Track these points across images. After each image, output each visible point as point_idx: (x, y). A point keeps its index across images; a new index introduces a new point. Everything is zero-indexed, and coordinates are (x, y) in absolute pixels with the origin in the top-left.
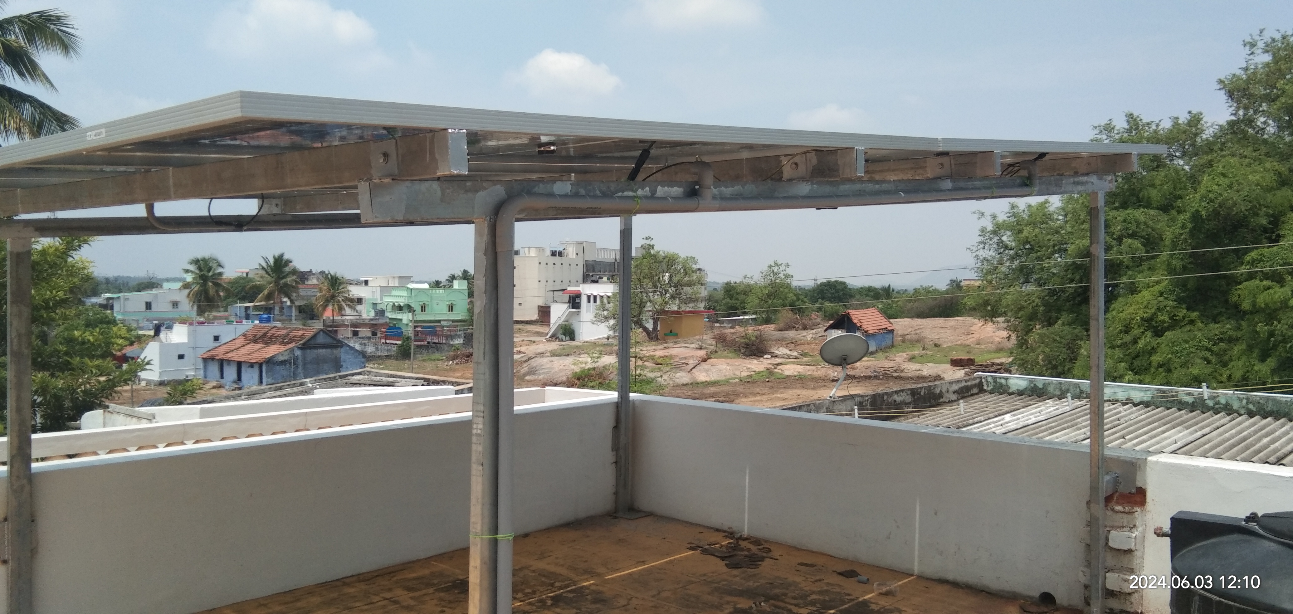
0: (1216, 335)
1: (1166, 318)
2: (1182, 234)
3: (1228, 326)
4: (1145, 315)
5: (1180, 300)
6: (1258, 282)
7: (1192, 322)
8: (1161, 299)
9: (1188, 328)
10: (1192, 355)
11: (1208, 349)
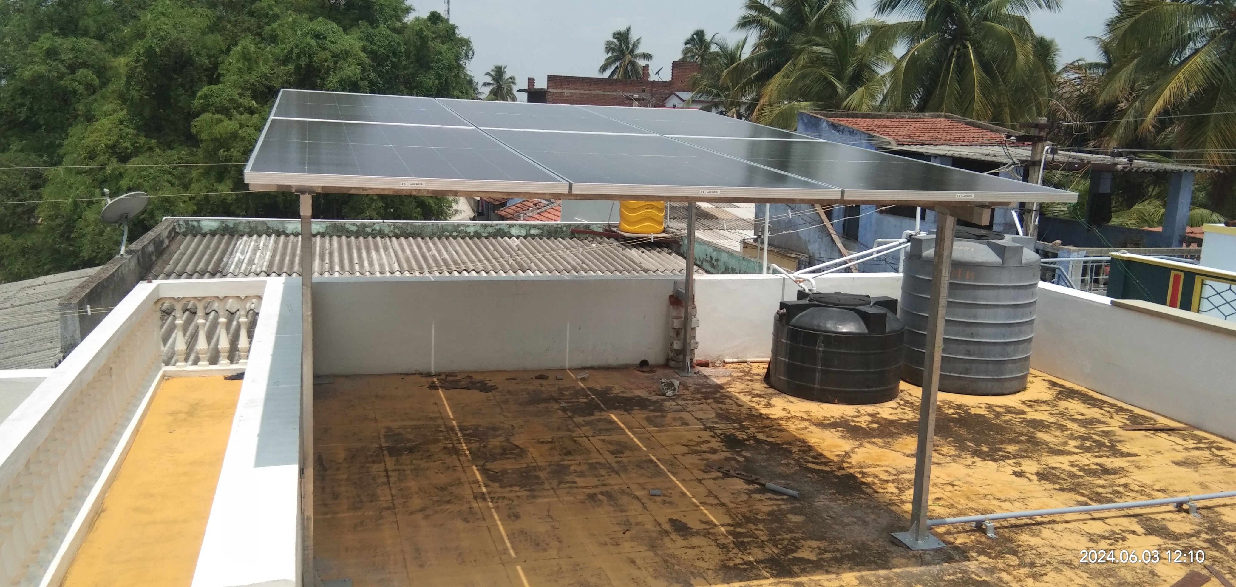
0: (175, 160)
1: (128, 145)
2: (136, 67)
3: (183, 152)
4: (109, 142)
5: (137, 128)
6: (211, 115)
7: (151, 149)
8: (122, 126)
9: (148, 154)
10: (158, 179)
11: (170, 173)
